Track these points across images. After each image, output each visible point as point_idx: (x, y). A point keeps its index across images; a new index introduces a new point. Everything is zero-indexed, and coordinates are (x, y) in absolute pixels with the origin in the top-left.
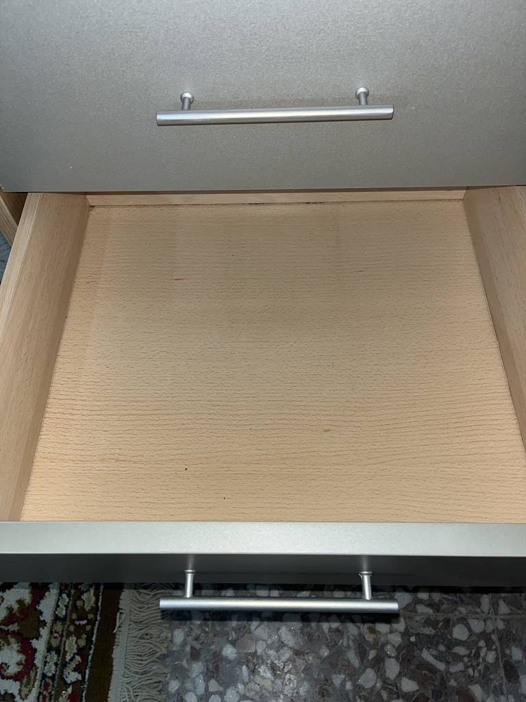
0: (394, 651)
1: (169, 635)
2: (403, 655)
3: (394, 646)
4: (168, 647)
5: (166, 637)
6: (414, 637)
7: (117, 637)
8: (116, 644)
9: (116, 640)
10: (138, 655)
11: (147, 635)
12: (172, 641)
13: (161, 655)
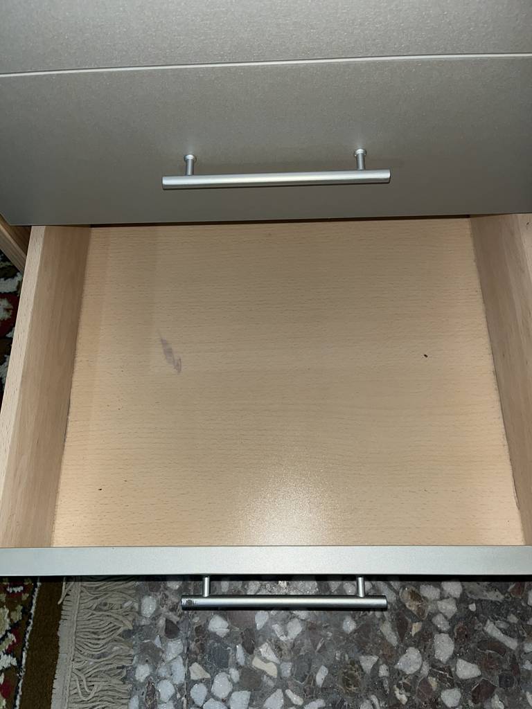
0: (447, 623)
1: (136, 605)
2: (458, 629)
3: (446, 617)
4: (134, 620)
5: (132, 608)
6: (474, 605)
7: (64, 608)
8: (62, 617)
9: (63, 612)
10: (94, 633)
11: (105, 604)
12: (139, 613)
13: (125, 631)
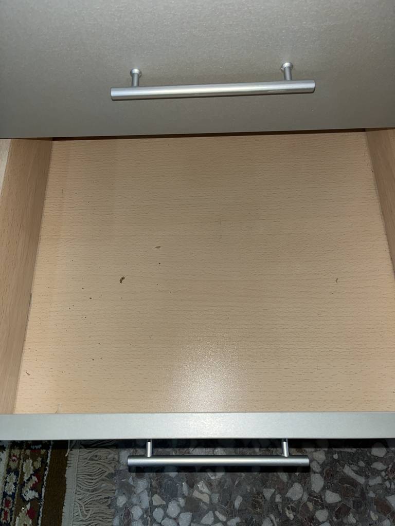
0: (319, 467)
1: (116, 457)
2: (327, 471)
3: (318, 463)
4: (115, 466)
5: (114, 458)
6: (337, 455)
7: (69, 459)
8: (68, 465)
9: (68, 462)
10: (88, 475)
11: (96, 456)
12: (118, 461)
13: (109, 474)
